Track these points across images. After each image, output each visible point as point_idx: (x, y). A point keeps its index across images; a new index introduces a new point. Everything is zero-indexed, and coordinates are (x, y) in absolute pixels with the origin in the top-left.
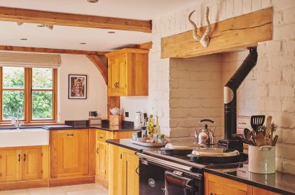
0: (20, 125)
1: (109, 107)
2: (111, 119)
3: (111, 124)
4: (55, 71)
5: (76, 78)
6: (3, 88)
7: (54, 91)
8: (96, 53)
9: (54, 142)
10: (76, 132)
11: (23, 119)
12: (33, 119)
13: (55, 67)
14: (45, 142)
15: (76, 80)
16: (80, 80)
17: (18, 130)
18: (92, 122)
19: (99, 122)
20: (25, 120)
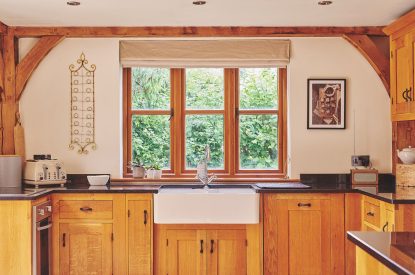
0: (210, 180)
1: (396, 146)
2: (398, 174)
3: (398, 182)
4: (283, 73)
5: (324, 86)
6: (187, 108)
7: (281, 113)
8: (365, 31)
9: (271, 218)
10: (316, 199)
11: (222, 167)
12: (241, 168)
13: (283, 65)
14: (252, 218)
15: (322, 91)
16: (330, 90)
17: (206, 191)
18: (357, 178)
19: (373, 178)
20: (226, 171)
